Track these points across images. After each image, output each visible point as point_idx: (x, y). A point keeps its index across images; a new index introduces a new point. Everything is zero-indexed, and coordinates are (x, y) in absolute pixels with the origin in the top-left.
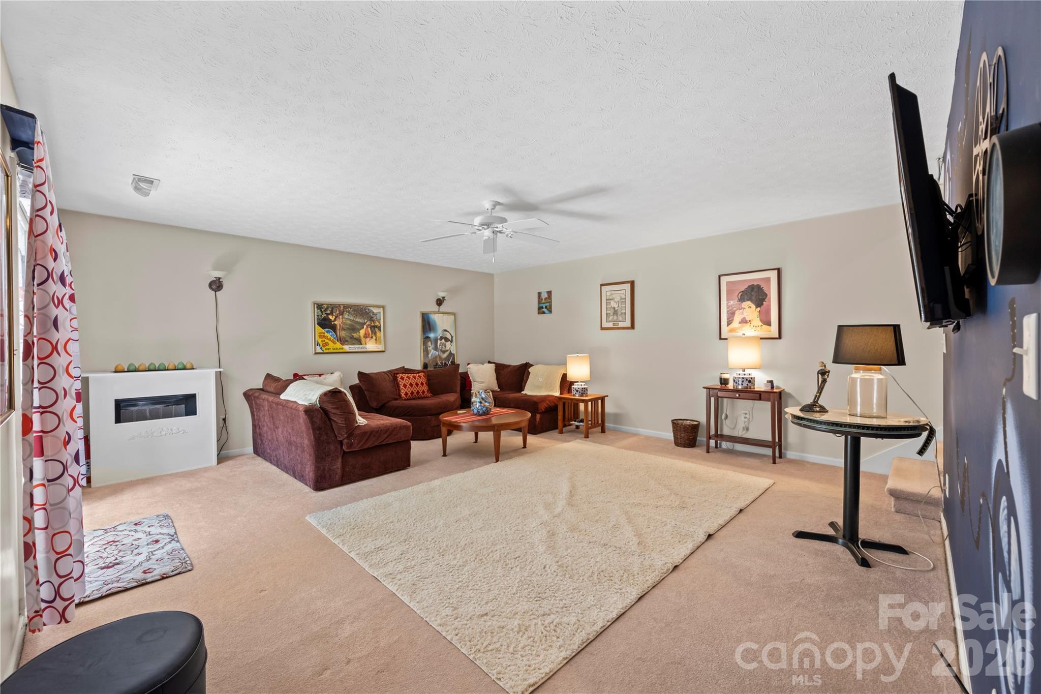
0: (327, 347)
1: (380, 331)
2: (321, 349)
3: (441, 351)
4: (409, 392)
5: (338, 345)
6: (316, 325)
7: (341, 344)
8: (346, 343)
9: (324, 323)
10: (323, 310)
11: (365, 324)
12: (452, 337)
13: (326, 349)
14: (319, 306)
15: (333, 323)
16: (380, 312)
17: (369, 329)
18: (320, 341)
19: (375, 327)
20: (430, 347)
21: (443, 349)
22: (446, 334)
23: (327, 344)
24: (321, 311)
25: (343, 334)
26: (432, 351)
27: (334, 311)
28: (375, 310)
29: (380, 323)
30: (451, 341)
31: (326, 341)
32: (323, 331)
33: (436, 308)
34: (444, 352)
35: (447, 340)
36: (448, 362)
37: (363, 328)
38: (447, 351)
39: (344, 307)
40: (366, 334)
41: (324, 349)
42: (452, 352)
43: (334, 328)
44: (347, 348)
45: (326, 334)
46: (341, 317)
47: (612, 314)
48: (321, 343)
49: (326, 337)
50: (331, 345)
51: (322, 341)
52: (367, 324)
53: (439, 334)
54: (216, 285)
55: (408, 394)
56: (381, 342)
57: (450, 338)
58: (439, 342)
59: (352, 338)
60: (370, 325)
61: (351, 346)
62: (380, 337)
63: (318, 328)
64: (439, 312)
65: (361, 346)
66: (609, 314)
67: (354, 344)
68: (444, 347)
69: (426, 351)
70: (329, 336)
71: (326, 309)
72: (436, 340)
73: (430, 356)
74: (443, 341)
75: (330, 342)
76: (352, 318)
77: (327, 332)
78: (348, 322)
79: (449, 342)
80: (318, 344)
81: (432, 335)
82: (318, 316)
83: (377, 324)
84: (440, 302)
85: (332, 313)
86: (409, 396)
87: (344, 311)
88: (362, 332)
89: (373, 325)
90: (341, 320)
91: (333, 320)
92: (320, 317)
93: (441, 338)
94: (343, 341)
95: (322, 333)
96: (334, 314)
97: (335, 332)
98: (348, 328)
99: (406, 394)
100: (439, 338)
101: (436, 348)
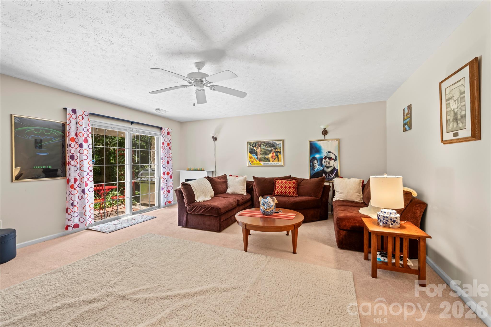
0: (253, 163)
1: (281, 154)
2: (251, 164)
3: (326, 166)
4: (279, 191)
5: (258, 162)
6: (249, 152)
7: (260, 162)
8: (262, 161)
9: (252, 151)
10: (251, 145)
11: (272, 150)
12: (336, 157)
13: (253, 164)
14: (250, 143)
15: (256, 151)
16: (281, 144)
17: (274, 153)
18: (250, 160)
19: (278, 152)
20: (315, 164)
21: (328, 165)
22: (330, 155)
23: (253, 162)
24: (250, 145)
25: (261, 156)
26: (318, 166)
27: (256, 145)
28: (278, 143)
29: (280, 149)
30: (335, 160)
31: (253, 160)
32: (251, 155)
33: (322, 137)
34: (328, 168)
35: (330, 159)
36: (332, 175)
37: (271, 153)
38: (331, 167)
39: (261, 143)
40: (272, 156)
41: (252, 164)
42: (336, 168)
43: (256, 153)
44: (262, 164)
45: (253, 157)
46: (259, 148)
47: (451, 120)
48: (250, 161)
49: (253, 158)
50: (255, 162)
51: (251, 160)
52: (273, 150)
53: (324, 154)
54: (215, 139)
55: (279, 192)
56: (281, 161)
57: (334, 158)
58: (324, 160)
59: (265, 158)
60: (275, 151)
61: (264, 163)
62: (281, 158)
63: (250, 154)
64: (325, 140)
65: (270, 163)
66: (449, 120)
67: (266, 162)
68: (328, 164)
69: (312, 167)
70: (254, 158)
71: (253, 144)
72: (321, 159)
73: (315, 170)
74: (327, 160)
75: (254, 161)
76: (265, 148)
77: (253, 156)
78: (263, 150)
79: (333, 161)
80: (249, 162)
81: (317, 156)
82: (249, 148)
83: (279, 150)
84: (325, 132)
85: (255, 146)
86: (279, 194)
87: (261, 145)
88: (270, 155)
89: (276, 151)
90: (260, 150)
91: (256, 149)
92: (250, 148)
93: (326, 158)
94: (260, 160)
95: (251, 156)
96: (256, 146)
97: (257, 155)
98: (263, 153)
99: (278, 192)
100: (324, 157)
101: (321, 165)
